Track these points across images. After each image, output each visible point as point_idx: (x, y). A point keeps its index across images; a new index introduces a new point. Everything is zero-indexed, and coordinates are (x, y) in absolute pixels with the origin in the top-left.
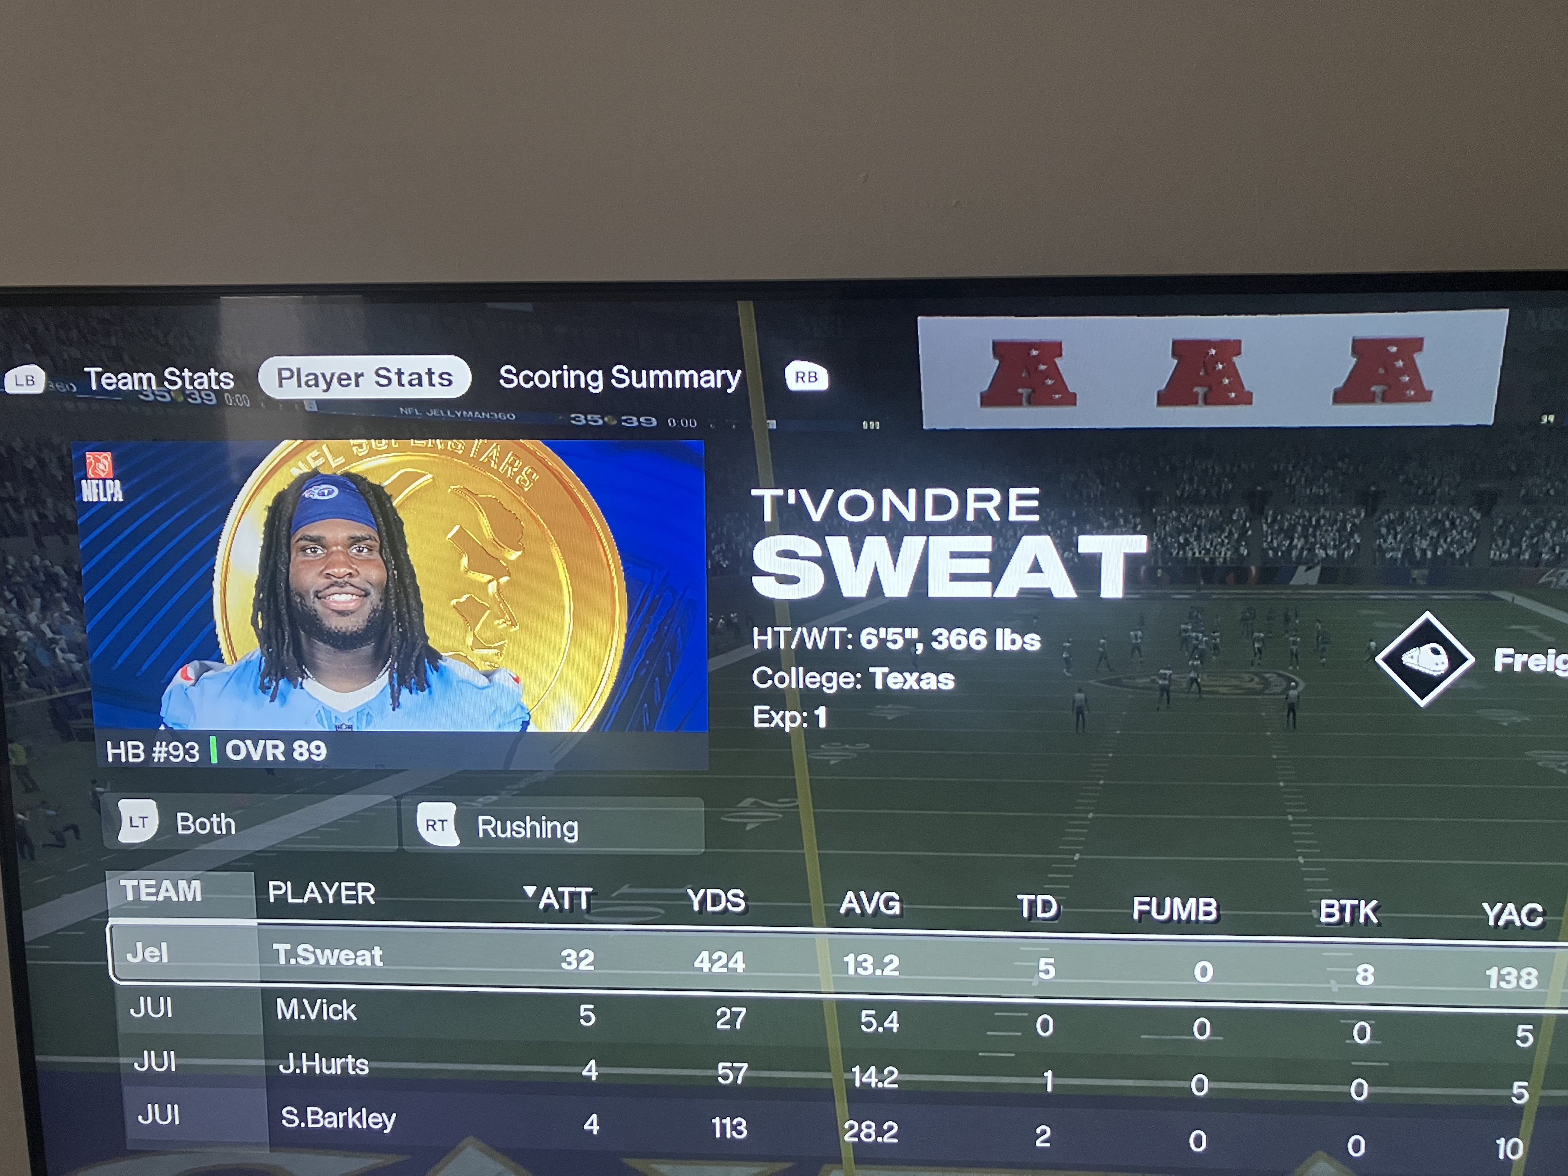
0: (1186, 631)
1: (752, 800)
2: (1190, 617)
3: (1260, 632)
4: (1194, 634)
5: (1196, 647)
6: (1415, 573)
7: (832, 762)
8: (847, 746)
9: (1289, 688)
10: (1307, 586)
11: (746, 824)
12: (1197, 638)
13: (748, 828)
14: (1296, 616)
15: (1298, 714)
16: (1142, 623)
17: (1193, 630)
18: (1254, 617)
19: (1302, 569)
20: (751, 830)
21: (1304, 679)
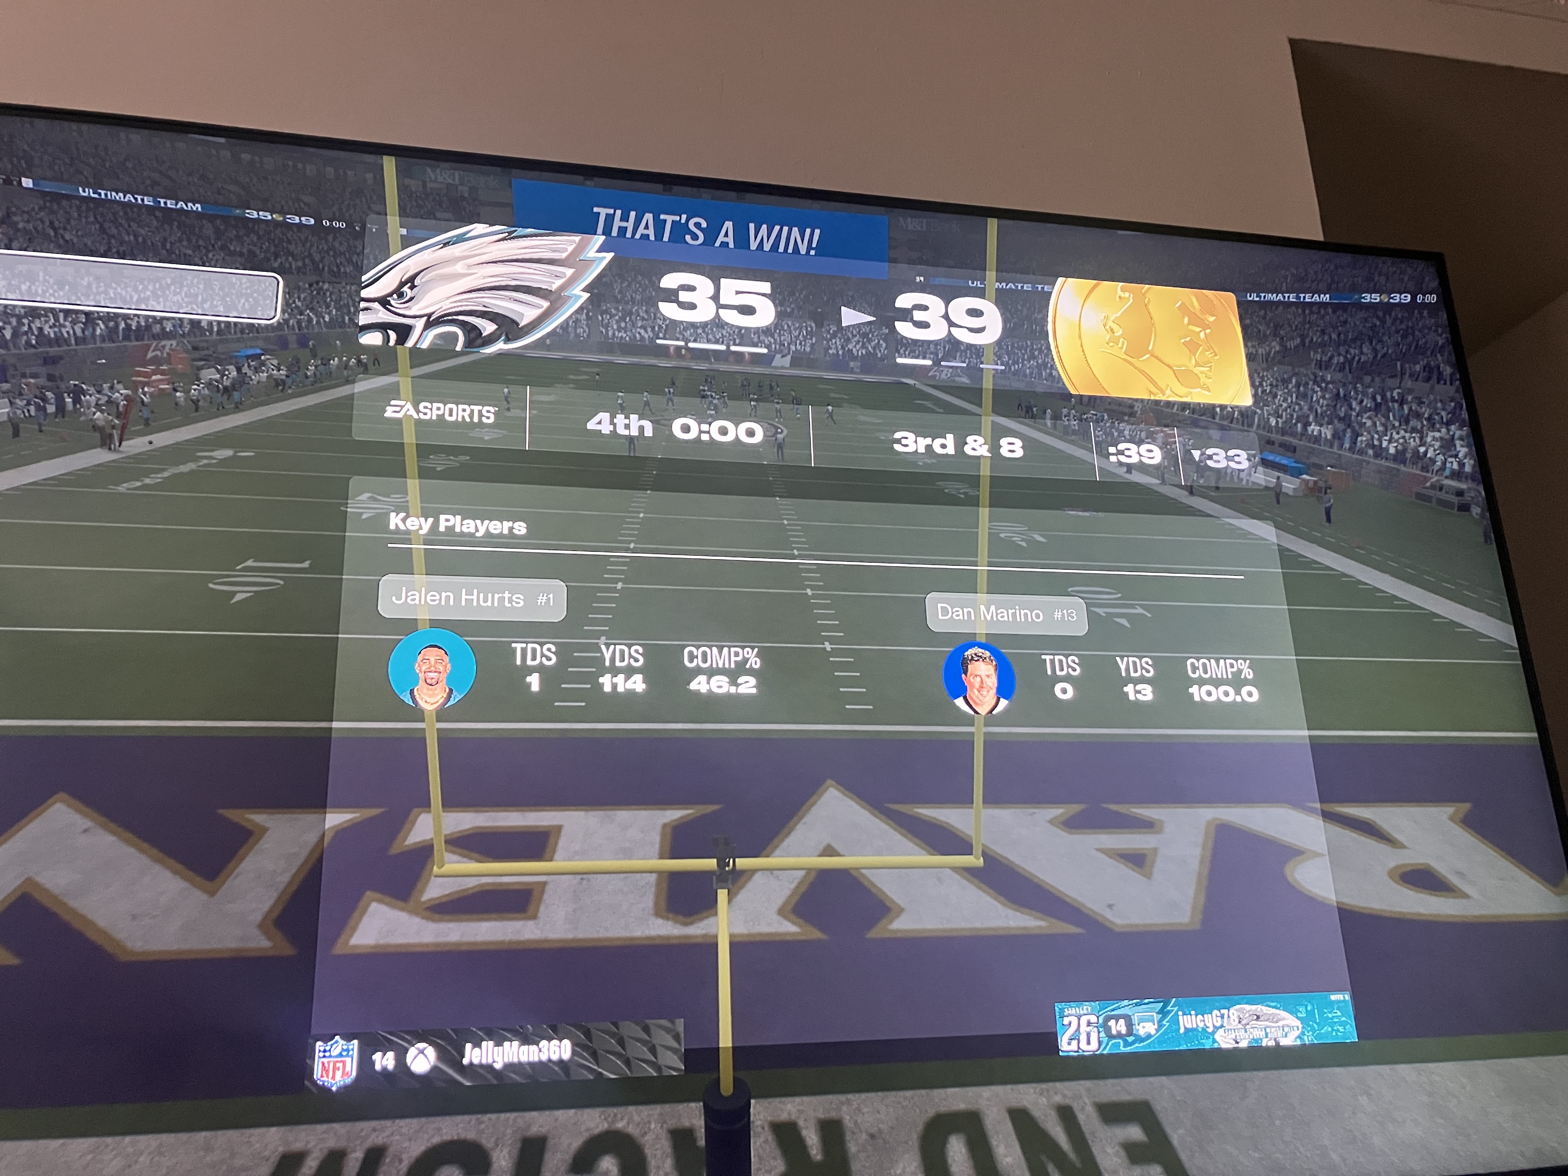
0: (704, 391)
1: (369, 495)
2: (706, 381)
3: (755, 394)
4: (709, 393)
5: (711, 402)
6: (852, 364)
7: (439, 469)
8: (452, 458)
9: (777, 433)
10: (783, 368)
11: (362, 514)
12: (712, 396)
13: (364, 517)
14: (778, 386)
15: (784, 450)
16: (673, 384)
17: (709, 391)
18: (749, 385)
19: (778, 356)
20: (366, 519)
21: (786, 427)
